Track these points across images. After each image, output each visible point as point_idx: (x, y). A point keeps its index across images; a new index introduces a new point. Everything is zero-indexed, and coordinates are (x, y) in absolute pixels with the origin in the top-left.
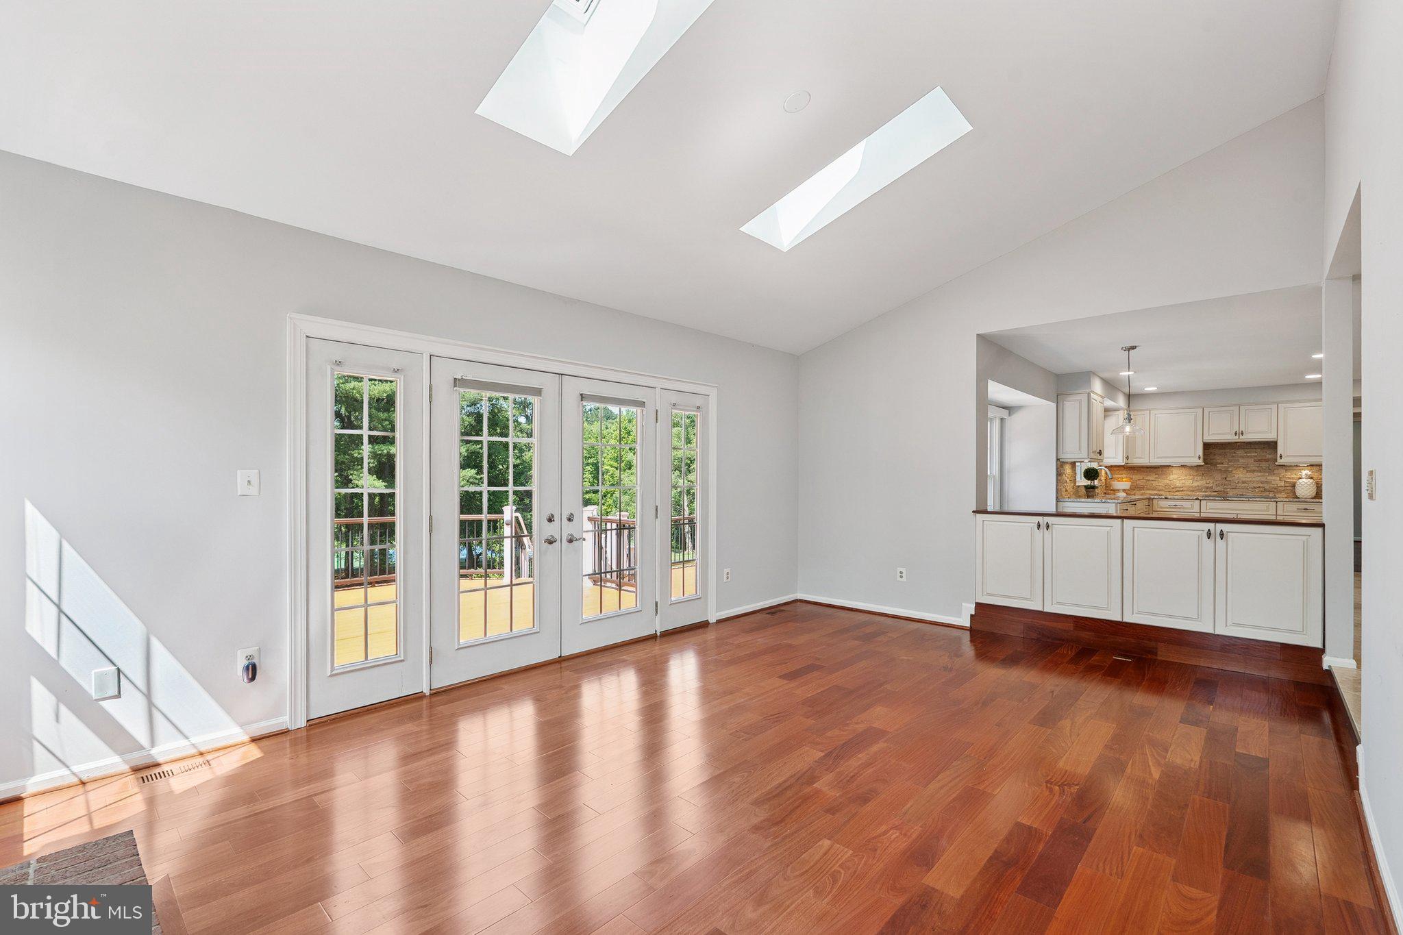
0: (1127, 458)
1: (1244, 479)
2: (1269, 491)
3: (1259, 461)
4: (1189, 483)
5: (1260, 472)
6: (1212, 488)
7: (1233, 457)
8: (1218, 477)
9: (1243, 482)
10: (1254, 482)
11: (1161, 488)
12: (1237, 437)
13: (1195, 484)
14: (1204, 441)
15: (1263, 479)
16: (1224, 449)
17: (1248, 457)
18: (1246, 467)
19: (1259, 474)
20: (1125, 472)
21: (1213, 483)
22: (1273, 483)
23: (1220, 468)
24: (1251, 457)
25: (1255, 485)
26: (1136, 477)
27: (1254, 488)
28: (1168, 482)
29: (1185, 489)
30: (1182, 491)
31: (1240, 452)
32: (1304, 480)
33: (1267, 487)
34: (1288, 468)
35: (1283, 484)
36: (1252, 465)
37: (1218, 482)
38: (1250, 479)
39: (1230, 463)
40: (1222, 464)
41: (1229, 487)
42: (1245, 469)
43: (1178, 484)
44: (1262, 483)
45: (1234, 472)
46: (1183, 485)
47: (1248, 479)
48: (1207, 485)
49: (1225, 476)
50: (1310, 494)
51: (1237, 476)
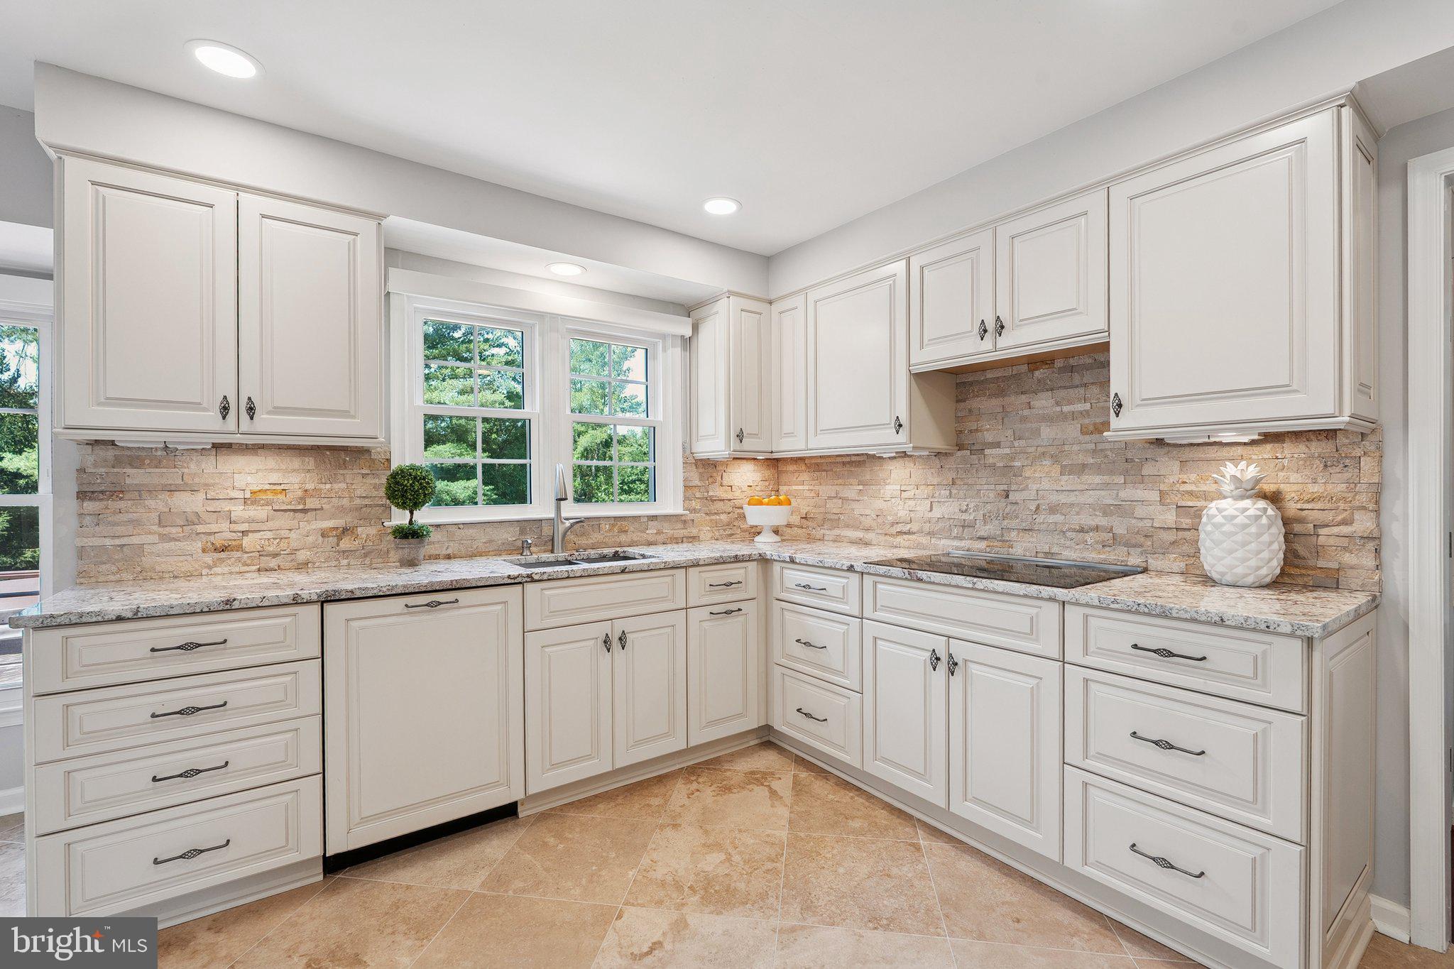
0: (740, 437)
1: (1054, 498)
2: (1128, 545)
4: (922, 509)
5: (1098, 470)
6: (971, 525)
7: (1024, 419)
8: (988, 489)
9: (1053, 509)
10: (1081, 507)
11: (867, 522)
12: (987, 344)
13: (937, 512)
14: (916, 370)
15: (1107, 498)
16: (1001, 393)
17: (1064, 417)
18: (1058, 457)
19: (1097, 479)
20: (805, 476)
21: (977, 508)
22: (1140, 511)
23: (991, 461)
24: (1073, 416)
25: (1085, 520)
26: (827, 490)
27: (1082, 530)
28: (879, 504)
29: (914, 527)
30: (909, 533)
32: (1223, 504)
33: (1120, 530)
34: (1188, 454)
35: (1170, 518)
36: (1075, 448)
37: (989, 507)
38: (1072, 498)
39: (1016, 444)
40: (997, 445)
41: (1014, 523)
42: (1055, 459)
43: (902, 514)
44: (1105, 514)
45: (1027, 473)
46: (912, 515)
47: (1063, 498)
48: (965, 516)
49: (1005, 487)
50: (1264, 571)
51: (1035, 487)
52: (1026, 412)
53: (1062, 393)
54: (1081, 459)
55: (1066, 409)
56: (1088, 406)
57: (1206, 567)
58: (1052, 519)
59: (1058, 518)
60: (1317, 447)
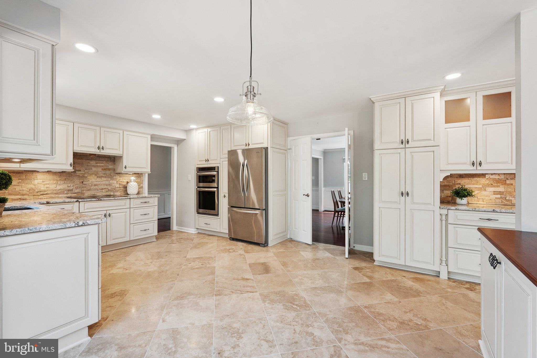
1: (96, 183)
2: (111, 191)
3: (105, 169)
4: (52, 187)
5: (105, 177)
6: (72, 190)
7: (88, 166)
9: (95, 185)
10: (102, 184)
12: (100, 151)
13: (59, 187)
15: (107, 183)
16: (82, 159)
17: (98, 166)
18: (96, 174)
19: (105, 179)
21: (73, 186)
22: (113, 185)
23: (78, 174)
24: (100, 166)
25: (103, 187)
27: (102, 189)
28: (33, 187)
29: (49, 192)
30: (47, 194)
31: (93, 163)
32: (132, 183)
33: (110, 188)
34: (121, 175)
35: (118, 186)
36: (100, 173)
37: (77, 185)
38: (99, 183)
39: (86, 171)
40: (80, 171)
41: (85, 189)
42: (96, 175)
43: (43, 188)
44: (107, 186)
45: (88, 177)
46: (47, 189)
47: (98, 183)
48: (69, 188)
49: (83, 181)
50: (136, 192)
51: (91, 180)
52: (88, 164)
53: (98, 161)
54: (101, 175)
55: (98, 165)
56: (103, 165)
57: (128, 192)
58: (95, 187)
59: (96, 187)
60: (137, 175)
